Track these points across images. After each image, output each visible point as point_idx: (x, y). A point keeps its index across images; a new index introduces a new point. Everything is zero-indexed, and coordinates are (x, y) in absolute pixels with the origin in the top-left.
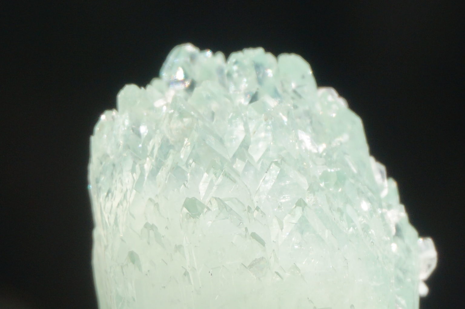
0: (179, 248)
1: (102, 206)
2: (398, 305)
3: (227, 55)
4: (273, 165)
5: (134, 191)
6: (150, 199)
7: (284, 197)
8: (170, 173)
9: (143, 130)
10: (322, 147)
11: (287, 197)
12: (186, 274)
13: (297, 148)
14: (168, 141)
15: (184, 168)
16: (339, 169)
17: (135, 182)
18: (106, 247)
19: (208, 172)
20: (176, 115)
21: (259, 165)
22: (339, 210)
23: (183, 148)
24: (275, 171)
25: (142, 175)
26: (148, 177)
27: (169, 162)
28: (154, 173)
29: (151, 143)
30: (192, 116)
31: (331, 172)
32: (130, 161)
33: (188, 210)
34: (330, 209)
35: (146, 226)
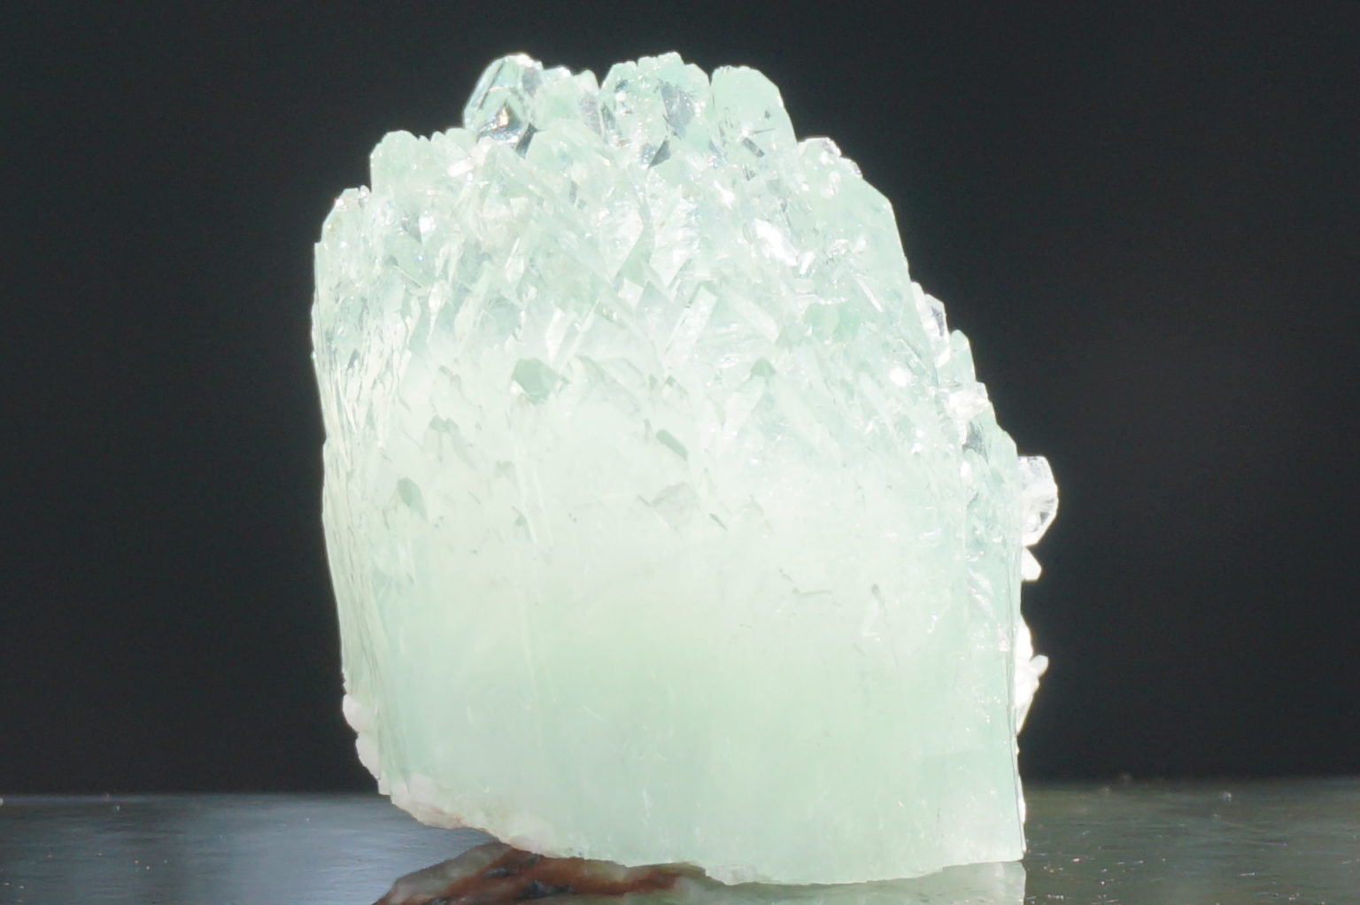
0: (504, 468)
1: (340, 389)
2: (974, 590)
3: (601, 76)
4: (702, 290)
5: (408, 354)
6: (443, 369)
7: (728, 359)
8: (483, 311)
9: (426, 225)
10: (809, 257)
11: (732, 359)
12: (521, 521)
13: (754, 255)
14: (477, 245)
15: (513, 299)
16: (843, 300)
17: (410, 333)
18: (349, 475)
19: (563, 306)
20: (495, 190)
21: (674, 292)
22: (844, 384)
23: (510, 259)
24: (706, 303)
25: (424, 320)
26: (437, 321)
27: (480, 288)
28: (448, 315)
29: (443, 250)
30: (530, 194)
31: (826, 305)
32: (398, 293)
33: (524, 387)
34: (825, 381)
35: (435, 423)
